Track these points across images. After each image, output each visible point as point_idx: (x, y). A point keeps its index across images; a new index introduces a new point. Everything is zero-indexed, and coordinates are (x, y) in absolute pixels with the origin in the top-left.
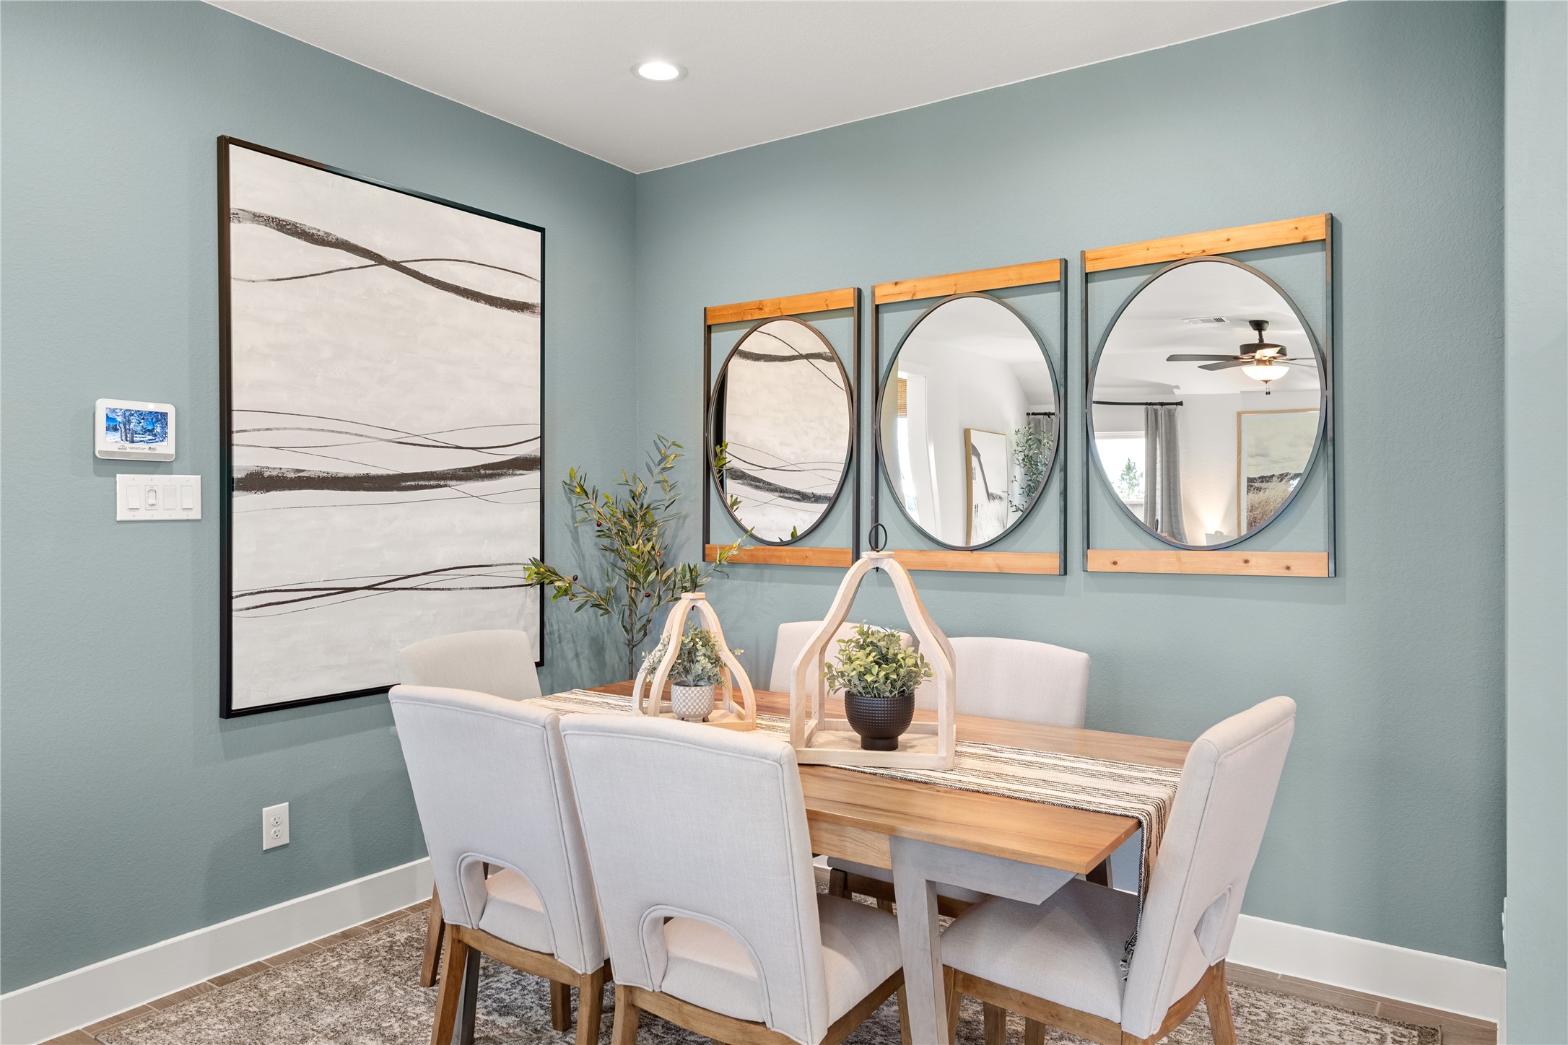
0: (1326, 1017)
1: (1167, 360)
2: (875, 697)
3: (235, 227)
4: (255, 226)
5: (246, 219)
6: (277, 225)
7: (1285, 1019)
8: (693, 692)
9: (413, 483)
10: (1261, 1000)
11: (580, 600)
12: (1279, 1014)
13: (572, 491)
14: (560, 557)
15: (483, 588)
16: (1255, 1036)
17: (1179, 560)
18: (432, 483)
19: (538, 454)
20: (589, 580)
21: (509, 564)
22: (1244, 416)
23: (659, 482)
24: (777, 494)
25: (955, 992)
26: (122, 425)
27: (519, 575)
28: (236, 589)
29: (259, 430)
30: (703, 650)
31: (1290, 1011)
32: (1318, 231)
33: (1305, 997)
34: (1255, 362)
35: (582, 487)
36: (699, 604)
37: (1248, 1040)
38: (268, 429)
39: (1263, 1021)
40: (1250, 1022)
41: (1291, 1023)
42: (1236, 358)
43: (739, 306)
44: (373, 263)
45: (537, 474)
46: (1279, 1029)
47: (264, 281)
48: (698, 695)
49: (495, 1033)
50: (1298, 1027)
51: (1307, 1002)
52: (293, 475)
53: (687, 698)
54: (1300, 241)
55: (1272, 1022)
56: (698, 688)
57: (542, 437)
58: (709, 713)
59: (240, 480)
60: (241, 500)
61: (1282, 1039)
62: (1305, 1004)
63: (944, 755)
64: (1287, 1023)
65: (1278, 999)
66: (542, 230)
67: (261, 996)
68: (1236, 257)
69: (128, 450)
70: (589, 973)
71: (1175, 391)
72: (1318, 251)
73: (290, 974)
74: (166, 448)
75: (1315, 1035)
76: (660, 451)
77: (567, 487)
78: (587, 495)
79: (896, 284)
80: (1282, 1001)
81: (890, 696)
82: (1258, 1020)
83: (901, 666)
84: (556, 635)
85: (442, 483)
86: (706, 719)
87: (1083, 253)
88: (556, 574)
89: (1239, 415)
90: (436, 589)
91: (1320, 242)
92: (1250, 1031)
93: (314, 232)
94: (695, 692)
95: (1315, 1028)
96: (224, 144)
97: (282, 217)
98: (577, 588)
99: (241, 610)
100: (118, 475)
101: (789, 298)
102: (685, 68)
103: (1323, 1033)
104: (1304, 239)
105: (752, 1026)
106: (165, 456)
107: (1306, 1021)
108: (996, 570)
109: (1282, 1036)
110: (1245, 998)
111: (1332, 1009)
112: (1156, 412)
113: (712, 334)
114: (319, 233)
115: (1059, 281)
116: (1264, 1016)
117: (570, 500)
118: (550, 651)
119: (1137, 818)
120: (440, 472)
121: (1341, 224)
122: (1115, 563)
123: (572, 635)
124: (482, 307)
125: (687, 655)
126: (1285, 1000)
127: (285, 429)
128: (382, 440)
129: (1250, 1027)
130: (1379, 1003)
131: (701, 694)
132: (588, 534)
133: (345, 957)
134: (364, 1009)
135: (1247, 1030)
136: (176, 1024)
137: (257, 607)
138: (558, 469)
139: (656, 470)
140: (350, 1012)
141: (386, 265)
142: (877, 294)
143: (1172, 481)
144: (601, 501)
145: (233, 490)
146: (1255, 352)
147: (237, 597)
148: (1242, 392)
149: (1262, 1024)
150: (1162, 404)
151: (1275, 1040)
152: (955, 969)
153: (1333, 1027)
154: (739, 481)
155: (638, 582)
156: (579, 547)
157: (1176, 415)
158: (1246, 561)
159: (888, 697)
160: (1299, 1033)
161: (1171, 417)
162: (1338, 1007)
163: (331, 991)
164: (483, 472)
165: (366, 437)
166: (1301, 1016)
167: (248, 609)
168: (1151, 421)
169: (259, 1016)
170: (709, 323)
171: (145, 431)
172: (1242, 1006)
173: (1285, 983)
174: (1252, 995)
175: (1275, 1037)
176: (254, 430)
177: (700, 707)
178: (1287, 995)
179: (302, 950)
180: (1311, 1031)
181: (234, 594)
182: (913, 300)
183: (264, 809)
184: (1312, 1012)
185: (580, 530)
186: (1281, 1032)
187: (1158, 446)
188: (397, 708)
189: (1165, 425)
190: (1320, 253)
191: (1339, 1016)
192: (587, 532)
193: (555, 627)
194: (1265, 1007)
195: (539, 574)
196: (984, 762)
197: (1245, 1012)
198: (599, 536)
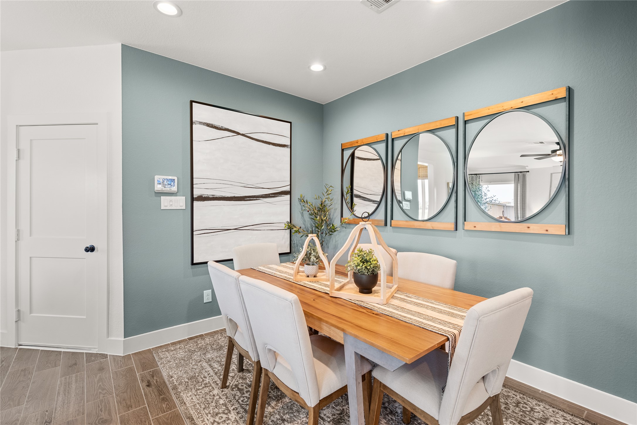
0: (558, 415)
1: (520, 157)
2: (362, 274)
3: (194, 126)
4: (200, 125)
5: (197, 124)
6: (207, 125)
7: (539, 412)
8: (310, 267)
9: (249, 199)
10: (529, 401)
11: (301, 234)
12: (536, 409)
13: (301, 201)
14: (298, 221)
15: (271, 230)
16: (523, 418)
17: (500, 226)
18: (255, 199)
19: (289, 190)
20: (307, 228)
21: (280, 223)
22: (553, 175)
23: (327, 198)
24: (372, 202)
25: (380, 390)
26: (162, 183)
27: (283, 226)
28: (195, 229)
29: (201, 184)
30: (314, 254)
31: (542, 409)
32: (562, 93)
33: (550, 403)
34: (557, 156)
35: (304, 201)
36: (314, 238)
37: (519, 420)
38: (204, 183)
39: (528, 411)
40: (522, 411)
41: (541, 415)
42: (549, 155)
43: (351, 142)
44: (236, 134)
45: (289, 196)
46: (535, 417)
47: (203, 141)
48: (311, 268)
49: (251, 369)
50: (544, 417)
51: (551, 406)
52: (211, 197)
53: (308, 269)
54: (554, 99)
55: (532, 412)
56: (314, 266)
57: (291, 185)
58: (317, 274)
59: (195, 198)
60: (196, 203)
61: (535, 422)
62: (549, 407)
63: (382, 299)
64: (539, 415)
65: (537, 402)
66: (290, 123)
67: (197, 345)
68: (527, 108)
69: (164, 190)
70: (256, 361)
71: (526, 167)
72: (563, 102)
73: (207, 339)
74: (174, 189)
75: (551, 423)
76: (326, 189)
77: (299, 200)
78: (305, 202)
79: (399, 131)
80: (539, 403)
81: (367, 274)
82: (526, 411)
83: (371, 264)
84: (296, 244)
85: (258, 199)
86: (316, 276)
87: (464, 113)
88: (294, 226)
89: (551, 174)
90: (256, 230)
91: (564, 99)
92: (521, 415)
93: (218, 126)
94: (311, 267)
95: (552, 419)
96: (192, 102)
97: (208, 122)
98: (301, 230)
99: (196, 235)
100: (161, 197)
101: (366, 138)
102: (325, 66)
103: (555, 422)
104: (556, 98)
105: (295, 393)
106: (174, 191)
107: (548, 415)
108: (431, 228)
109: (535, 420)
110: (522, 399)
111: (562, 411)
112: (518, 175)
113: (344, 152)
114: (220, 127)
115: (455, 125)
116: (529, 409)
117: (300, 204)
118: (294, 249)
119: (447, 336)
120: (257, 196)
121: (574, 90)
122: (475, 227)
123: (301, 244)
124: (271, 146)
125: (308, 256)
126: (540, 403)
127: (209, 183)
128: (239, 186)
129: (521, 413)
130: (586, 412)
131: (312, 268)
132: (306, 215)
133: (223, 336)
134: (220, 354)
135: (520, 415)
136: (172, 351)
137: (201, 234)
138: (296, 195)
139: (325, 195)
140: (216, 354)
141: (240, 135)
142: (392, 135)
143: (524, 198)
144: (309, 204)
145: (193, 201)
146: (556, 152)
147: (195, 231)
148: (553, 166)
149: (527, 413)
150: (521, 172)
151: (532, 421)
152: (380, 382)
153: (561, 420)
154: (358, 198)
155: (319, 229)
156: (304, 218)
157: (526, 175)
158: (529, 228)
159: (366, 275)
160: (544, 420)
161: (524, 176)
162: (565, 411)
163: (214, 346)
164: (271, 195)
165: (234, 185)
166: (547, 412)
167: (198, 234)
168: (517, 178)
169: (193, 352)
170: (343, 148)
171: (169, 184)
172: (520, 403)
173: (543, 395)
174: (526, 398)
175: (532, 420)
176: (200, 184)
177: (312, 272)
178: (542, 401)
179: (211, 333)
180: (550, 420)
181: (194, 230)
182: (404, 136)
183: (204, 291)
184: (552, 411)
185: (304, 213)
186: (536, 418)
187: (519, 186)
188: (209, 269)
189: (522, 179)
190: (564, 103)
191: (565, 415)
192: (306, 214)
193: (296, 242)
194: (531, 405)
195: (289, 226)
196: (401, 302)
197: (521, 406)
198: (310, 215)
